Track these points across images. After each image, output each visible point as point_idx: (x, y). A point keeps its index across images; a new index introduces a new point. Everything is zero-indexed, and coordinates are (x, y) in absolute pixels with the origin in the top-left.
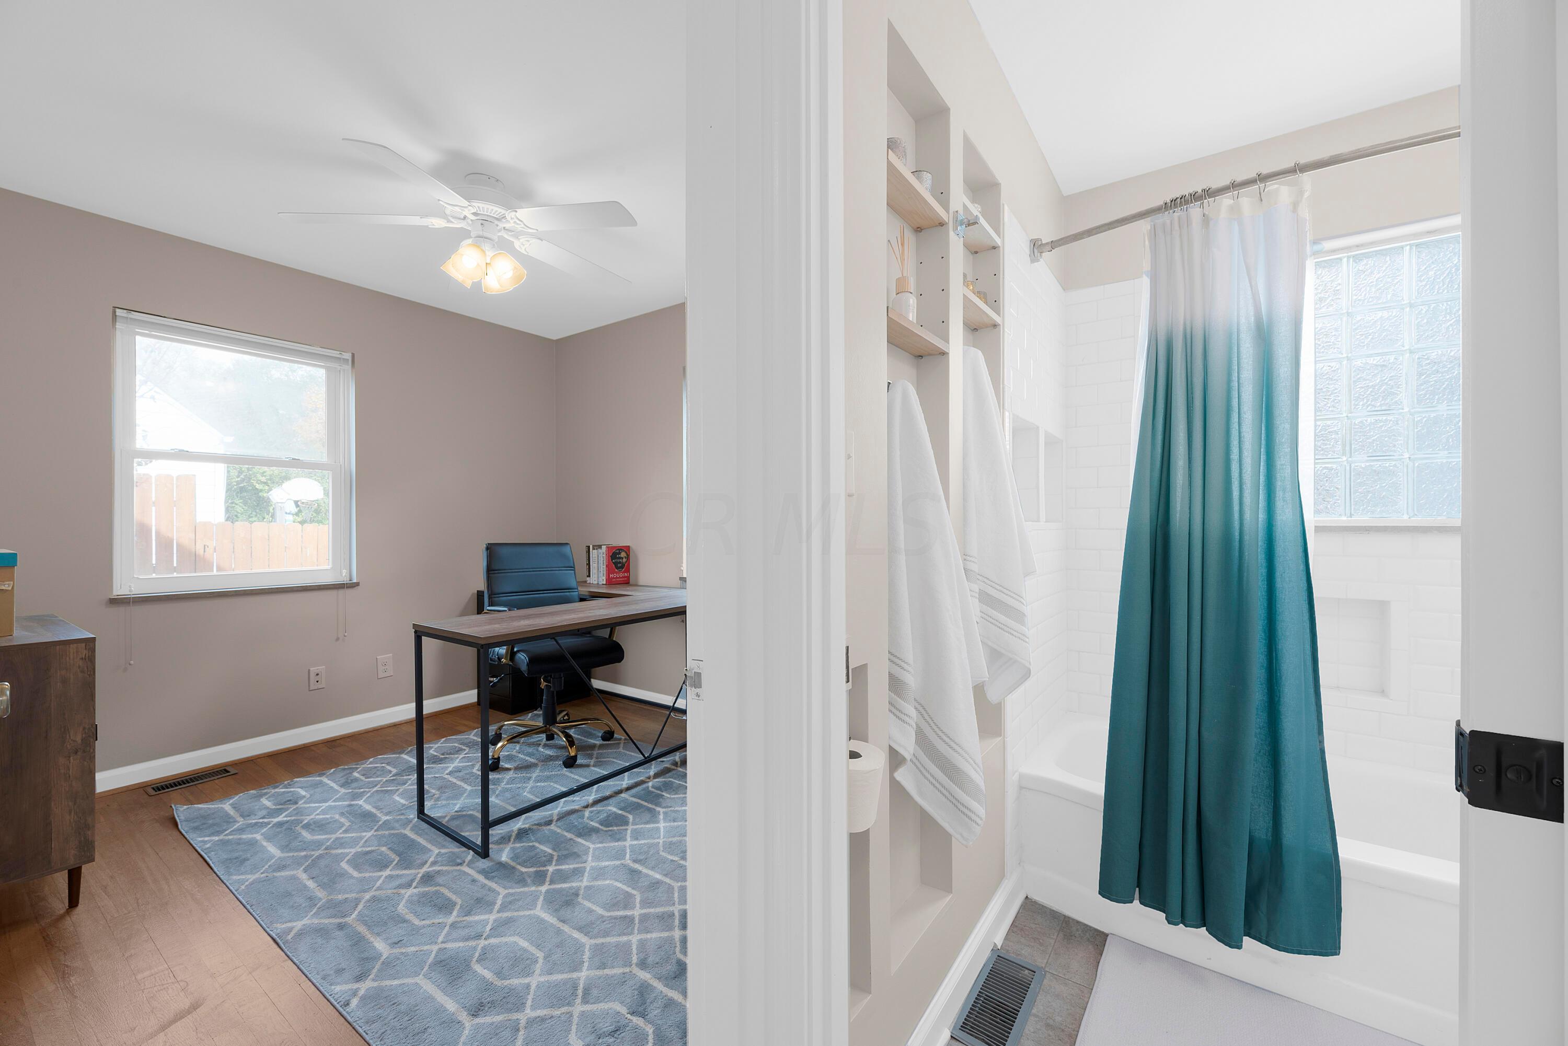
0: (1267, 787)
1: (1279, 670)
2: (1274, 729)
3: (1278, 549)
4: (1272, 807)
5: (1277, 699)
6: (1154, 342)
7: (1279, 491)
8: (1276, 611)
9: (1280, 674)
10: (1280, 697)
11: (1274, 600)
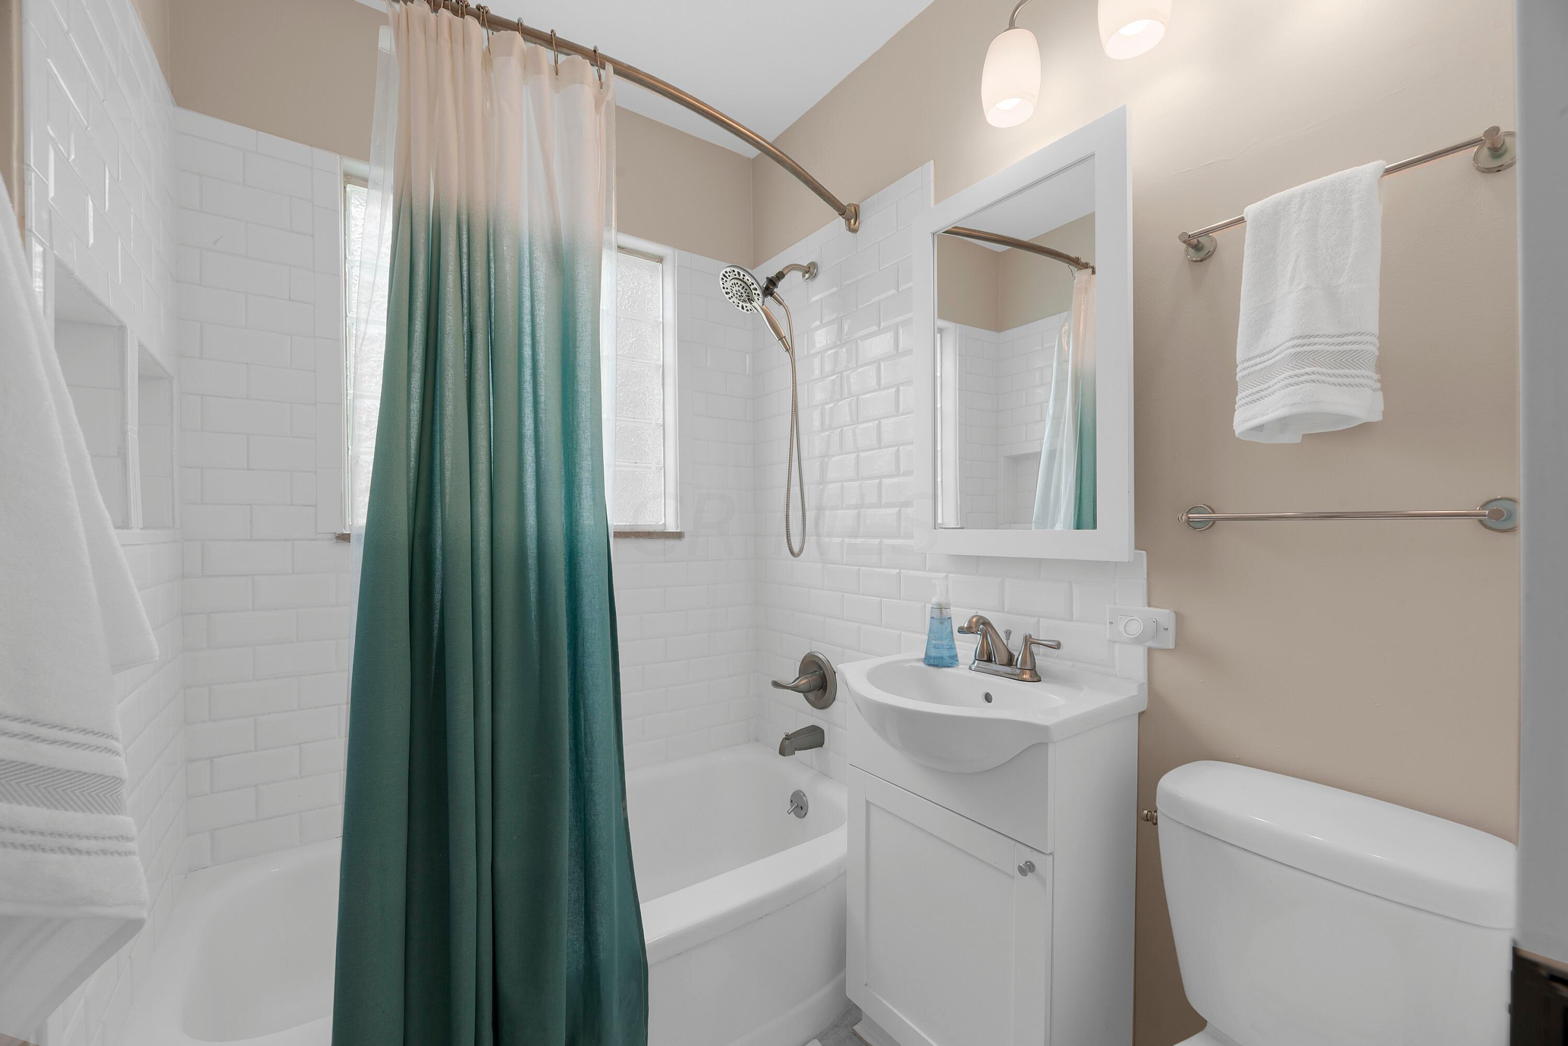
0: (575, 901)
1: (591, 734)
2: (583, 816)
3: (585, 566)
4: (583, 927)
5: (586, 774)
6: (405, 216)
7: (586, 485)
8: (584, 653)
9: (592, 739)
10: (592, 771)
11: (581, 636)
